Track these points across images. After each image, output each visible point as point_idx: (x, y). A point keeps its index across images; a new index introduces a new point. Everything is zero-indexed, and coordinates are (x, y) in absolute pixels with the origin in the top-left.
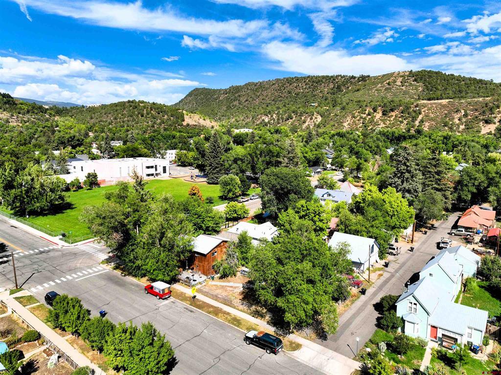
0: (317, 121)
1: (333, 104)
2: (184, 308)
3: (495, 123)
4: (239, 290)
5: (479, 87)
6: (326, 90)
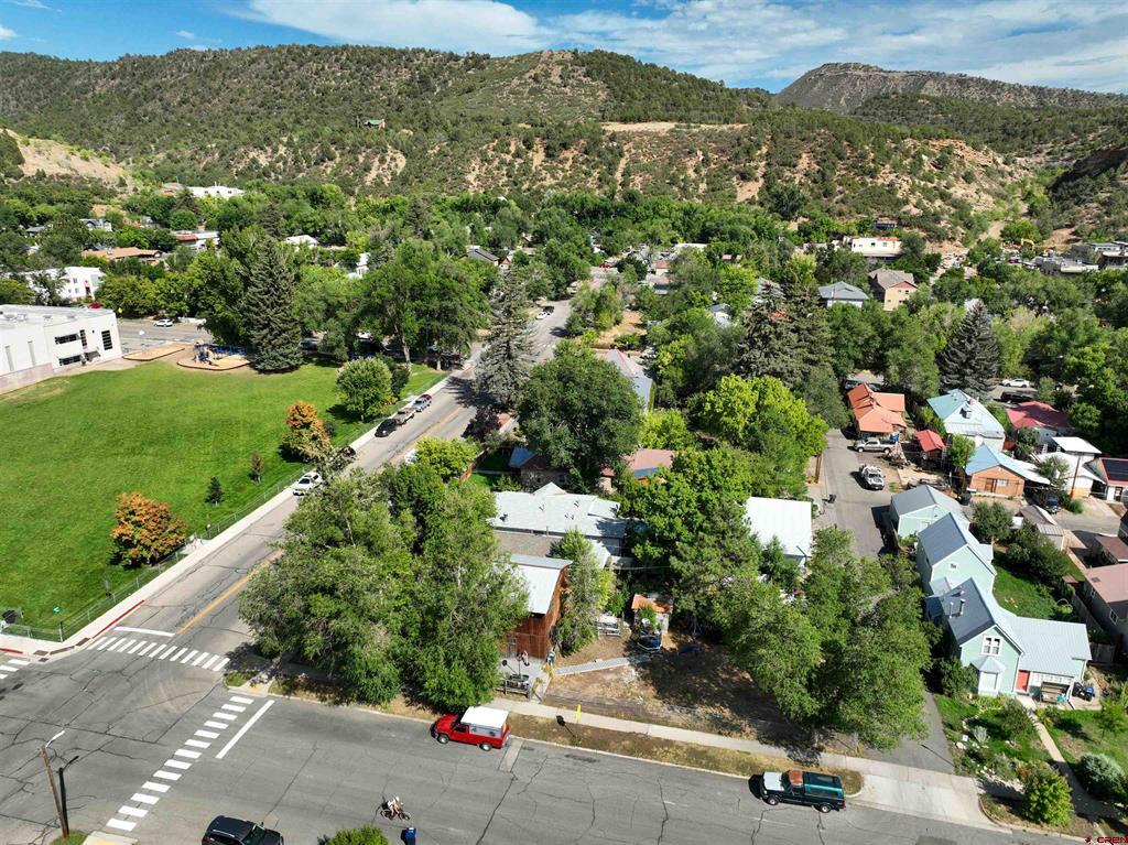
0: (396, 166)
1: (423, 124)
2: (567, 756)
3: (757, 180)
4: (631, 674)
5: (705, 98)
6: (394, 84)
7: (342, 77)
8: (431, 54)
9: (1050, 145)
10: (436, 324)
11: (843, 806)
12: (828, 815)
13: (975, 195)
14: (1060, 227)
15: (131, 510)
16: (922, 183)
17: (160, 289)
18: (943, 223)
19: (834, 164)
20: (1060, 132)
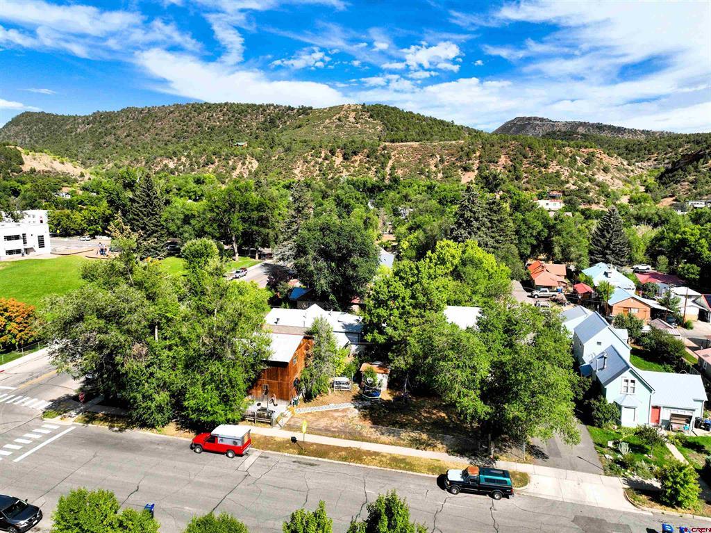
0: (252, 167)
1: (270, 144)
2: (294, 462)
3: (473, 171)
4: (354, 413)
5: (443, 129)
6: (254, 124)
7: (223, 120)
8: (278, 107)
9: (656, 155)
10: (255, 228)
11: (511, 493)
12: (499, 501)
13: (611, 180)
14: (666, 197)
15: (5, 307)
16: (577, 172)
17: (84, 217)
18: (591, 194)
19: (521, 161)
20: (661, 147)
